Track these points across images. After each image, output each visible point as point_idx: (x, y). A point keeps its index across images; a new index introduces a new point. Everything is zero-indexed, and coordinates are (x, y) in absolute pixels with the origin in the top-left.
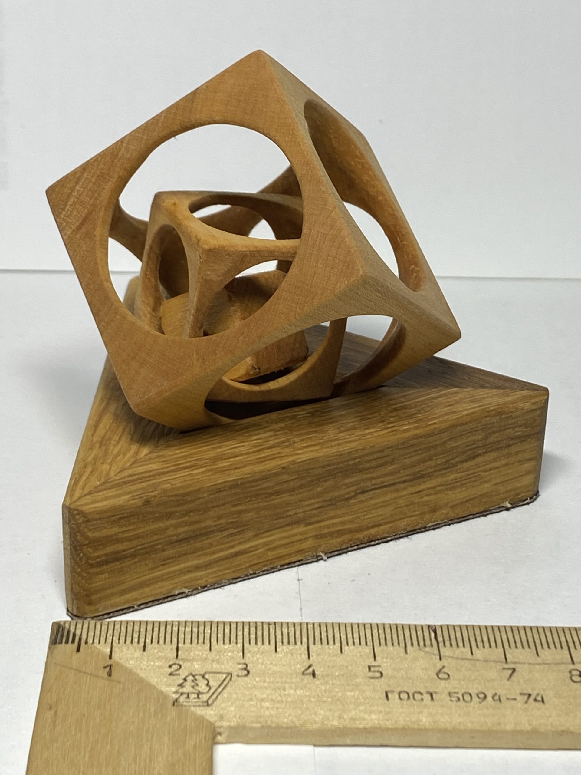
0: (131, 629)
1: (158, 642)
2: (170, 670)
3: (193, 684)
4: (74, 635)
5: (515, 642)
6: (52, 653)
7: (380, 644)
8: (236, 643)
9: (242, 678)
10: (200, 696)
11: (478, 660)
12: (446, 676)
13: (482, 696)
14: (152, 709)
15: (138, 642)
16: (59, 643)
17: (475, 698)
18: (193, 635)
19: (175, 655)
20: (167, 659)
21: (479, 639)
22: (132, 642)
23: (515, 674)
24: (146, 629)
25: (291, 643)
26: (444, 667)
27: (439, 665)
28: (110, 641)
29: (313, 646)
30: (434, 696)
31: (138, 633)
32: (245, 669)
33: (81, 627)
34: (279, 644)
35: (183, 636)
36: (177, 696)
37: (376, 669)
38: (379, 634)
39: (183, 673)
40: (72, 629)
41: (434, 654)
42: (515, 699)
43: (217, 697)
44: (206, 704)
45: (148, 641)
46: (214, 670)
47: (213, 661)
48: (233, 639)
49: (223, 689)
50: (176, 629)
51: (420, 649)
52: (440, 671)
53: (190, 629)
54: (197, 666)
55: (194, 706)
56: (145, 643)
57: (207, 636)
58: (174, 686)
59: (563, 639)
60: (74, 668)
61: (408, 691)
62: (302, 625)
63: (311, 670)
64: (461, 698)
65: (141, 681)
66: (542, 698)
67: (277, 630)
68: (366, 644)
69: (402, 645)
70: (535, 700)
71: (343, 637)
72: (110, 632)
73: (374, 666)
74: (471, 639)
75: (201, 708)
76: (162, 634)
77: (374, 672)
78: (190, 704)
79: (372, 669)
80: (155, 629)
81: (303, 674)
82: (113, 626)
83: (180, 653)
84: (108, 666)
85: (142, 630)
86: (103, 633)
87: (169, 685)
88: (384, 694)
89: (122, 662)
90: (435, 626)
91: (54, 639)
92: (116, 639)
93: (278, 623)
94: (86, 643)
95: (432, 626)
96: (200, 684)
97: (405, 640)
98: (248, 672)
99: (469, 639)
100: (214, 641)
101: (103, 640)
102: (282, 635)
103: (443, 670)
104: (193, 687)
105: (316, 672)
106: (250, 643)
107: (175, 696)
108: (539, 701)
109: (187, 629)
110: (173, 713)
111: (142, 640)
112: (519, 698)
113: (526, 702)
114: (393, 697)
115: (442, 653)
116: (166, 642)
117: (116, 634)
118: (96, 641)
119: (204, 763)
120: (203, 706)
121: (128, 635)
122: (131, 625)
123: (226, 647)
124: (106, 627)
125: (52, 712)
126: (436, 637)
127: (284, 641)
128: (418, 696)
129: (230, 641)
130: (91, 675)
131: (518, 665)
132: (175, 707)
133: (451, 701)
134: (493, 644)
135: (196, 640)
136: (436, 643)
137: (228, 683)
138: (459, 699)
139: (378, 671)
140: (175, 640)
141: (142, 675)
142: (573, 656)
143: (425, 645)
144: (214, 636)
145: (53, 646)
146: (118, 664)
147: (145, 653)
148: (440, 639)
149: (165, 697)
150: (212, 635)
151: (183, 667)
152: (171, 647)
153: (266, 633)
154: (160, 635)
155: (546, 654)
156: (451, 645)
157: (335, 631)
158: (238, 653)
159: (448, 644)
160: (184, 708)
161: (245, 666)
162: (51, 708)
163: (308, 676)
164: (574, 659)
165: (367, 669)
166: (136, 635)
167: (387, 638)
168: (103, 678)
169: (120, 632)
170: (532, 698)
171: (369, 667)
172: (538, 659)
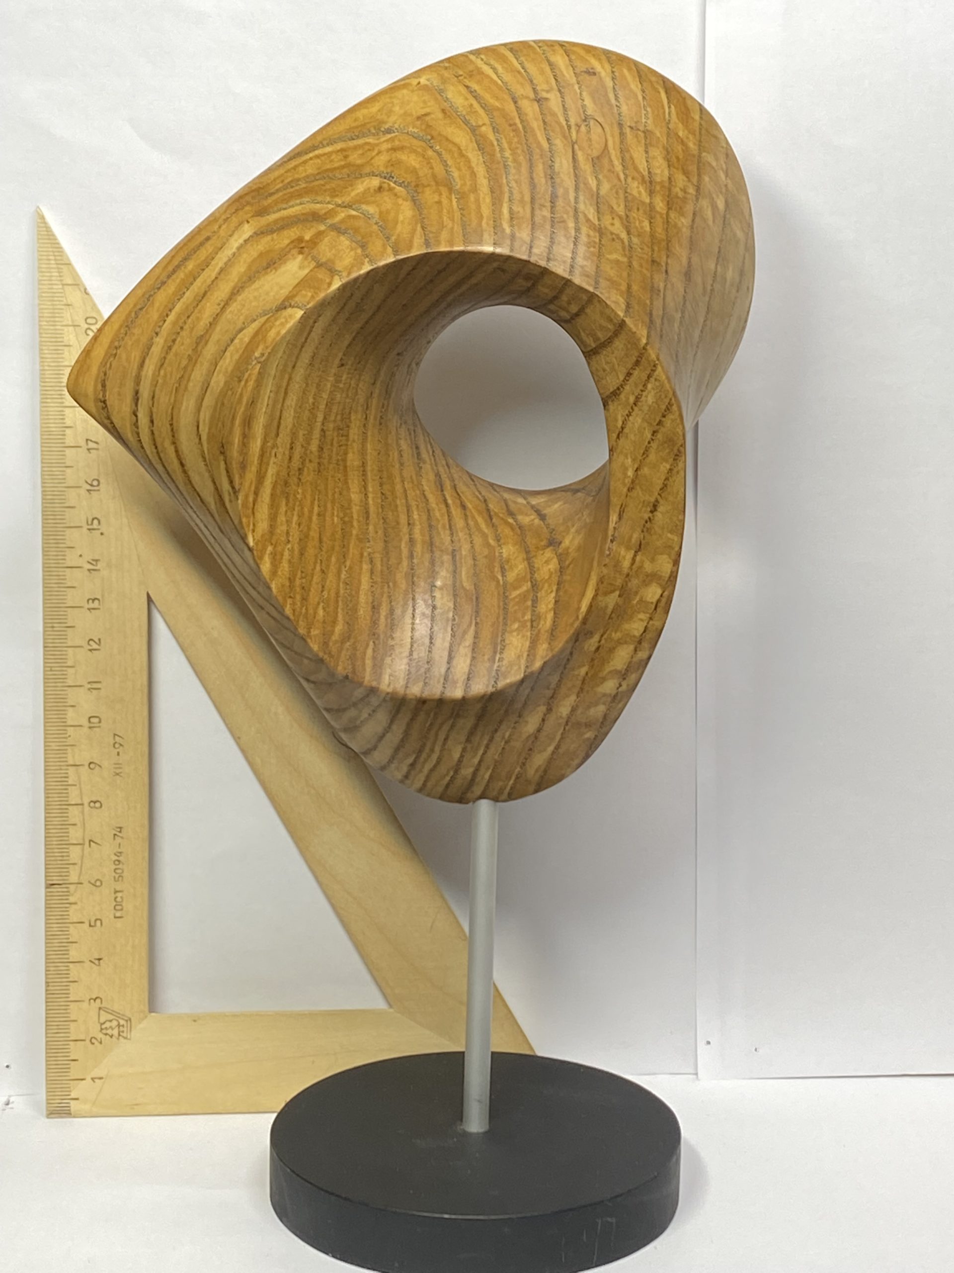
1: (68, 1052)
2: (98, 1044)
3: (110, 1029)
4: (60, 1103)
5: (61, 837)
7: (67, 919)
8: (68, 1005)
9: (103, 1001)
11: (81, 861)
12: (99, 881)
13: (117, 863)
15: (68, 1064)
16: (70, 1111)
17: (120, 866)
18: (61, 1032)
19: (81, 1042)
20: (86, 1047)
21: (60, 859)
22: (68, 1068)
23: (95, 840)
25: (68, 973)
26: (89, 882)
27: (87, 885)
28: (67, 1081)
29: (70, 959)
30: (118, 890)
31: (59, 1065)
32: (95, 1000)
34: (69, 980)
35: (62, 1038)
36: (121, 1037)
37: (92, 922)
38: (56, 919)
39: (100, 1036)
40: (57, 1105)
41: (76, 887)
42: (120, 844)
43: (122, 1015)
45: (66, 1058)
46: (97, 1018)
47: (87, 1019)
48: (62, 1008)
49: (114, 1012)
50: (54, 1042)
51: (72, 895)
52: (93, 885)
53: (54, 1034)
54: (92, 1028)
55: (131, 1028)
56: (68, 1060)
57: (60, 1023)
58: (112, 1040)
59: (57, 807)
61: (114, 905)
63: (97, 962)
64: (120, 875)
66: (117, 828)
67: (54, 981)
68: (67, 927)
69: (67, 905)
70: (120, 832)
71: (60, 941)
73: (90, 923)
74: (60, 863)
75: (132, 1023)
76: (60, 1051)
77: (95, 924)
78: (129, 1030)
79: (92, 925)
81: (98, 966)
83: (79, 1039)
86: (59, 1086)
88: (117, 919)
90: (46, 884)
91: (62, 1116)
92: (63, 1078)
93: (46, 981)
94: (69, 1095)
95: (46, 886)
96: (111, 1026)
97: (61, 903)
98: (97, 998)
100: (66, 1019)
101: (66, 1086)
102: (59, 978)
105: (97, 957)
106: (68, 998)
108: (120, 830)
109: (54, 1036)
111: (66, 1062)
112: (117, 841)
113: (122, 838)
114: (118, 914)
115: (76, 882)
116: (68, 1048)
117: (60, 1078)
118: (67, 1089)
121: (62, 1071)
123: (71, 1012)
126: (58, 884)
127: (64, 977)
128: (119, 899)
129: (66, 1010)
131: (87, 839)
132: (132, 1039)
133: (122, 880)
134: (64, 850)
135: (66, 1030)
136: (63, 885)
137: (108, 1009)
139: (95, 921)
140: (66, 1043)
142: (75, 803)
143: (67, 892)
144: (60, 1019)
145: (73, 1115)
147: (79, 1060)
148: (60, 882)
151: (93, 1036)
152: (73, 1045)
153: (58, 988)
154: (62, 1052)
155: (74, 819)
156: (67, 876)
157: (54, 946)
158: (78, 1004)
159: (65, 878)
161: (92, 1001)
163: (102, 963)
164: (78, 803)
165: (94, 928)
166: (62, 1067)
167: (60, 914)
169: (59, 1076)
170: (118, 833)
171: (90, 926)
172: (79, 825)
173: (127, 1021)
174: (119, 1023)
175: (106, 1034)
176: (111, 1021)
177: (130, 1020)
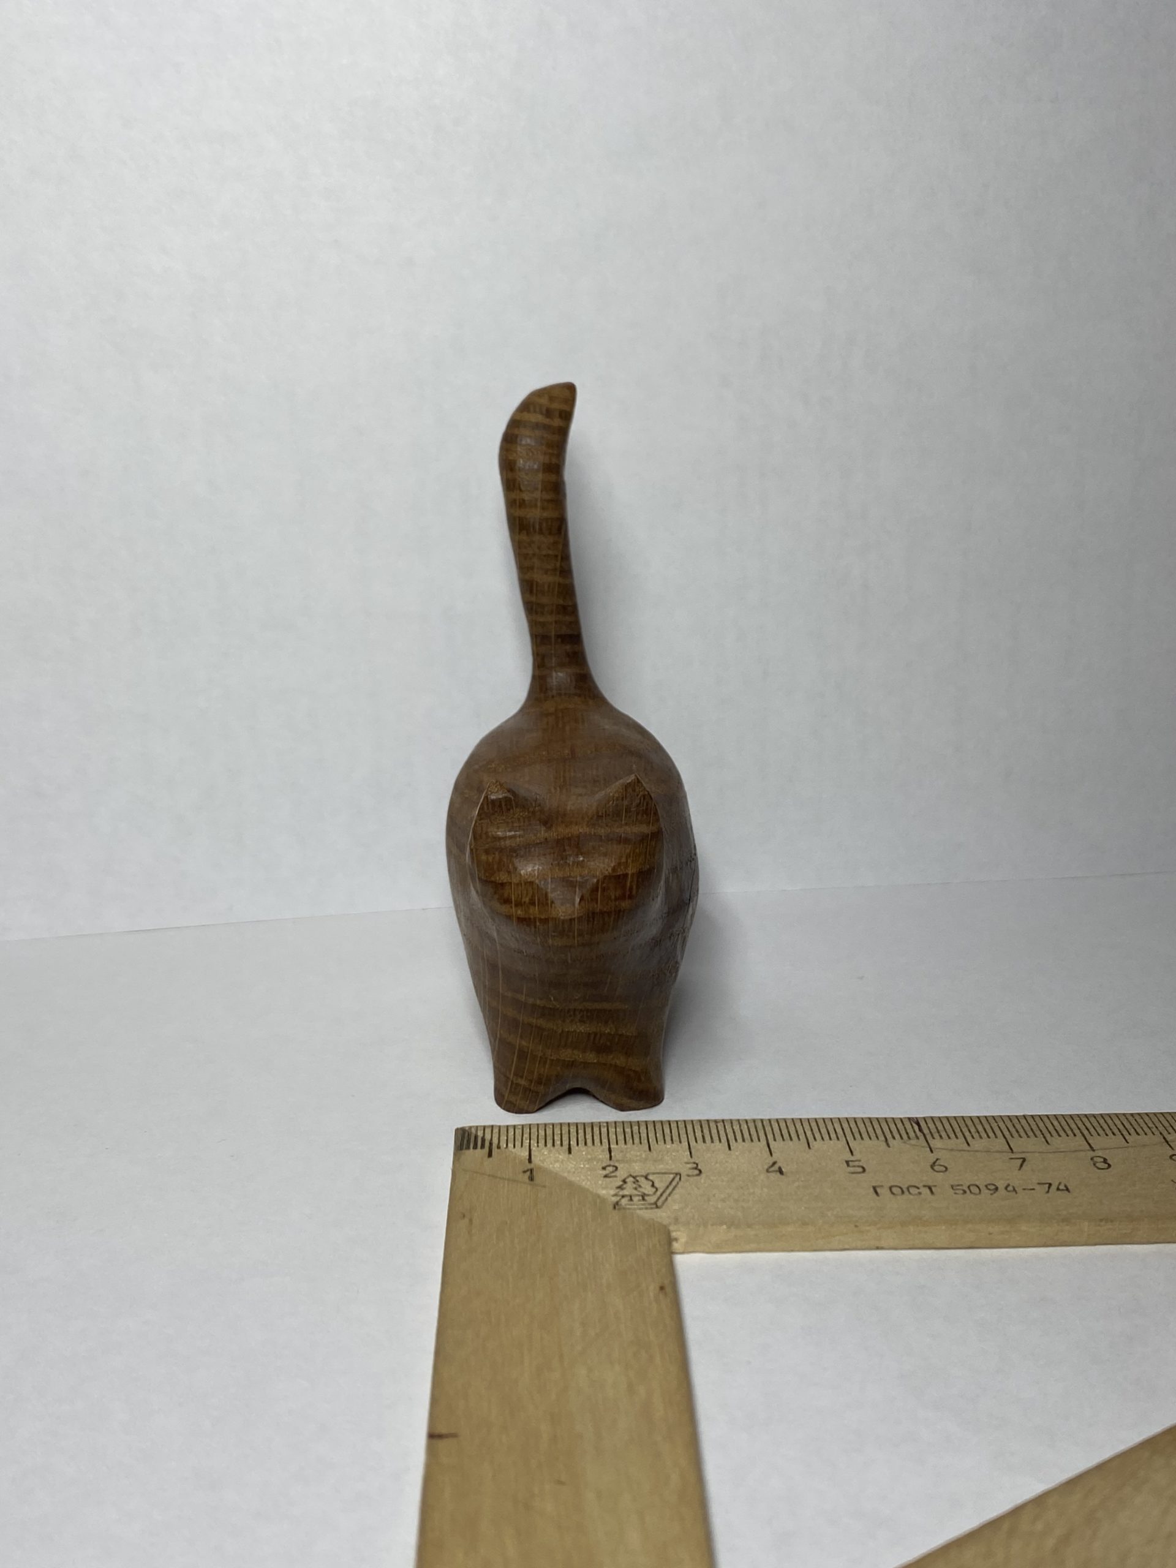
0: (551, 1132)
1: (586, 1144)
2: (604, 1172)
3: (634, 1186)
4: (483, 1140)
5: (1017, 1131)
6: (459, 1159)
7: (855, 1139)
8: (680, 1142)
9: (695, 1178)
10: (646, 1198)
11: (977, 1151)
12: (944, 1169)
13: (993, 1187)
14: (589, 1213)
15: (562, 1145)
16: (466, 1149)
17: (985, 1191)
18: (627, 1136)
19: (608, 1156)
20: (599, 1160)
21: (973, 1130)
22: (554, 1145)
23: (1025, 1164)
24: (569, 1131)
25: (746, 1141)
26: (937, 1159)
27: (932, 1158)
28: (528, 1144)
29: (774, 1142)
30: (933, 1189)
31: (559, 1136)
32: (696, 1168)
33: (490, 1132)
34: (732, 1142)
35: (615, 1137)
36: (618, 1198)
37: (857, 1163)
38: (851, 1128)
39: (622, 1173)
40: (480, 1134)
41: (923, 1147)
42: (1033, 1189)
43: (666, 1199)
44: (654, 1206)
45: (573, 1142)
46: (658, 1171)
47: (655, 1161)
48: (676, 1138)
49: (674, 1189)
50: (604, 1130)
51: (905, 1142)
52: (934, 1163)
53: (622, 1130)
54: (637, 1168)
55: (640, 1209)
56: (569, 1144)
57: (644, 1135)
58: (611, 1189)
59: (1073, 1126)
60: (488, 1174)
61: (902, 1186)
62: (756, 1122)
63: (776, 1167)
64: (968, 1191)
65: (571, 1185)
66: (1066, 1186)
67: (726, 1127)
68: (838, 1138)
69: (882, 1138)
70: (1058, 1189)
71: (809, 1133)
72: (526, 1136)
73: (852, 1161)
74: (963, 1130)
75: (649, 1211)
76: (589, 1136)
77: (854, 1166)
78: (636, 1207)
79: (851, 1163)
80: (579, 1131)
81: (768, 1171)
82: (528, 1130)
83: (613, 1154)
84: (528, 1171)
85: (563, 1132)
86: (518, 1137)
87: (605, 1188)
88: (872, 1189)
89: (545, 1165)
90: (916, 1118)
91: (459, 1144)
92: (534, 1143)
93: (727, 1120)
94: (499, 1147)
95: (913, 1118)
96: (642, 1185)
97: (883, 1133)
98: (700, 1171)
99: (961, 1130)
100: (653, 1141)
101: (518, 1143)
102: (734, 1132)
103: (936, 1164)
104: (636, 1189)
105: (783, 1170)
106: (696, 1142)
107: (615, 1199)
108: (1063, 1190)
109: (618, 1130)
110: (615, 1216)
111: (566, 1143)
112: (1037, 1187)
113: (1048, 1192)
114: (884, 1191)
115: (932, 1146)
116: (595, 1144)
117: (534, 1137)
118: (511, 1145)
119: (664, 1270)
120: (652, 1208)
121: (548, 1138)
122: (550, 1128)
123: (668, 1146)
124: (521, 1131)
125: (466, 1220)
126: (920, 1130)
127: (737, 1138)
128: (912, 1190)
129: (672, 1140)
130: (509, 1180)
131: (1028, 1155)
132: (616, 1211)
133: (955, 1193)
134: (991, 1134)
135: (631, 1141)
136: (922, 1134)
137: (678, 1183)
138: (965, 1192)
139: (858, 1166)
140: (605, 1141)
141: (573, 1178)
142: (1090, 1142)
143: (909, 1138)
144: (652, 1135)
145: (461, 1152)
146: (540, 1168)
147: (571, 1156)
148: (926, 1131)
149: (603, 1200)
150: (650, 1135)
151: (619, 1168)
152: (602, 1148)
153: (714, 1131)
154: (587, 1137)
155: (1057, 1142)
156: (941, 1136)
157: (797, 1127)
158: (684, 1152)
159: (936, 1135)
160: (628, 1211)
161: (695, 1166)
162: (464, 1216)
163: (773, 1174)
164: (1093, 1146)
165: (846, 1165)
166: (557, 1138)
167: (861, 1132)
168: (525, 1183)
169: (538, 1136)
170: (1054, 1187)
171: (847, 1162)
172: (1049, 1147)
173: (656, 1203)
174: (648, 1195)
175: (624, 1181)
176: (653, 1185)
177: (657, 1207)
